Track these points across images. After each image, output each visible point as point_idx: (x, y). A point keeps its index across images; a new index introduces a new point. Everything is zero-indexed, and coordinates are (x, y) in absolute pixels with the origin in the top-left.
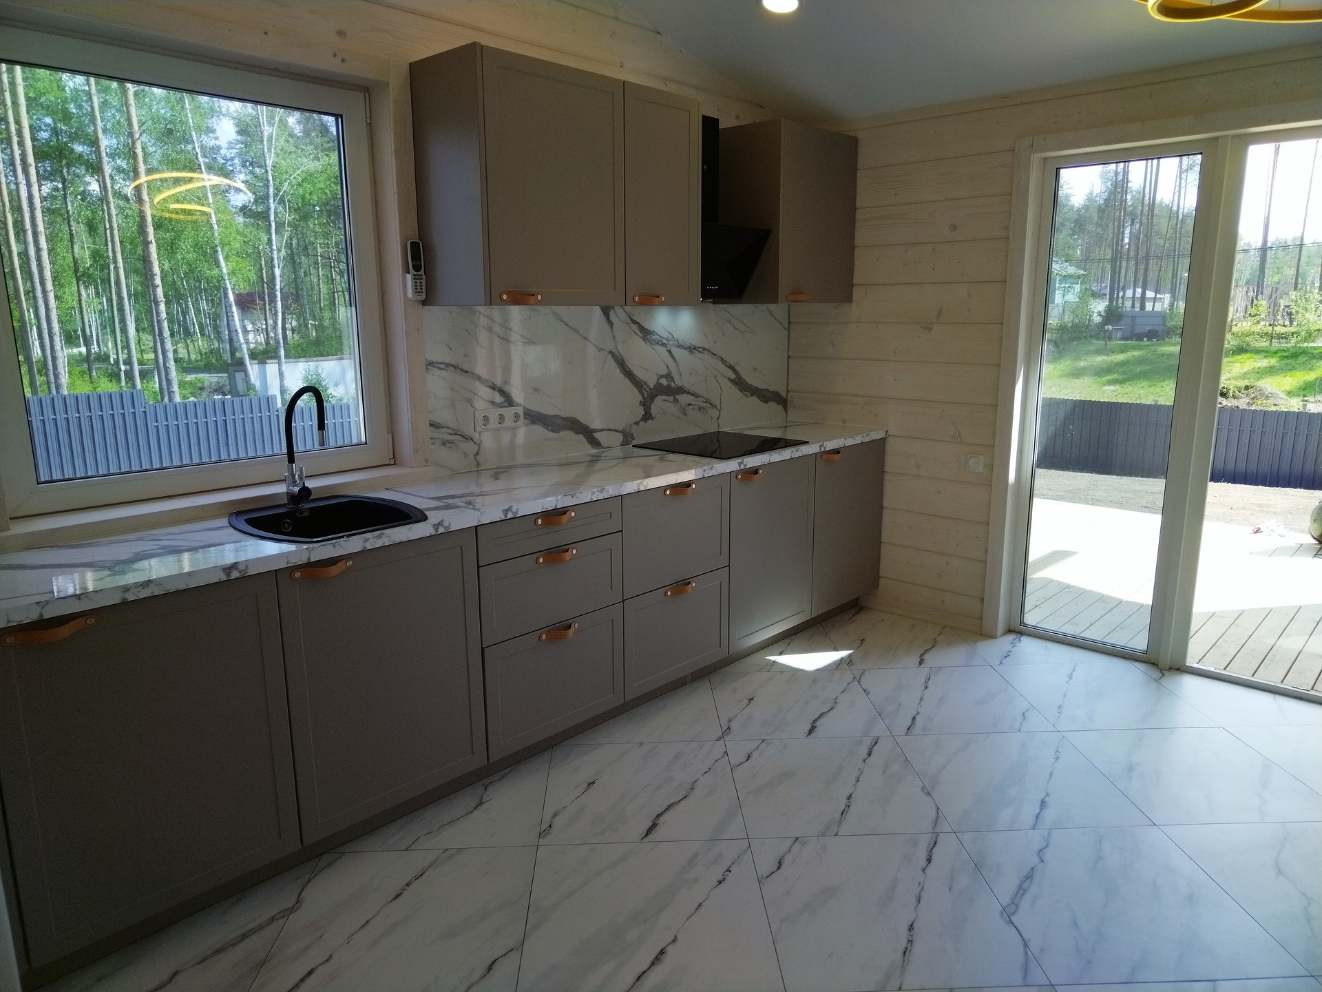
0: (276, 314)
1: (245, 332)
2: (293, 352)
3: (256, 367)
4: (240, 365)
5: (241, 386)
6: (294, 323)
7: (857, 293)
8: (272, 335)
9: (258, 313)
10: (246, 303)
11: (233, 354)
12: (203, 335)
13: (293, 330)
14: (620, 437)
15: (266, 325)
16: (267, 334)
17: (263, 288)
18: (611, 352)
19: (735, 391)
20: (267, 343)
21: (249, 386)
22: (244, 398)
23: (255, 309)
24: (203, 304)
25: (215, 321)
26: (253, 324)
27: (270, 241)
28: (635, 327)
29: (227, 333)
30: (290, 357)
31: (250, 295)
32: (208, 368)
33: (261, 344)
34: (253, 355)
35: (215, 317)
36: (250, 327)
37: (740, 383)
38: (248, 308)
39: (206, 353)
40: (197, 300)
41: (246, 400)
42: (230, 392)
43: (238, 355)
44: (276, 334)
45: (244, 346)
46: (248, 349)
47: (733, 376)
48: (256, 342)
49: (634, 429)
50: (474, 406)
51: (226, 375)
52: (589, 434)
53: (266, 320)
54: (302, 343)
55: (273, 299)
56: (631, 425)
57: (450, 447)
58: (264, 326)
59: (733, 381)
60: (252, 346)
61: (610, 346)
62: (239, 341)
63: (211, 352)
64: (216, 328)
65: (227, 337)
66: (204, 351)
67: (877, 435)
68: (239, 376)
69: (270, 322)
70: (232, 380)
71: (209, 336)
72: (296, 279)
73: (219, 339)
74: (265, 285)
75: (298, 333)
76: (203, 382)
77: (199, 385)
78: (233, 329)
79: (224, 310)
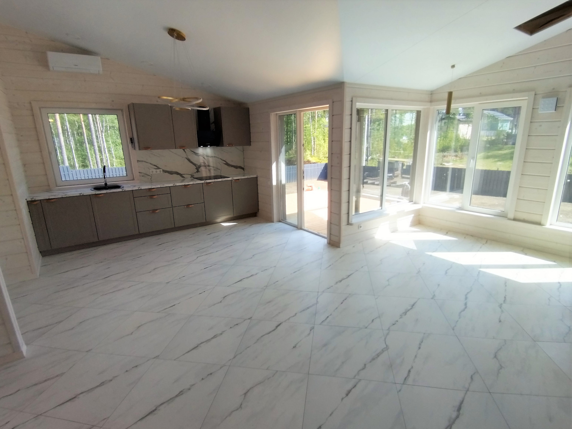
7: (252, 143)
14: (190, 176)
18: (186, 158)
19: (226, 166)
28: (193, 153)
37: (227, 164)
47: (225, 163)
49: (194, 174)
50: (149, 169)
52: (181, 175)
56: (193, 173)
57: (144, 177)
59: (225, 164)
61: (186, 157)
67: (255, 176)
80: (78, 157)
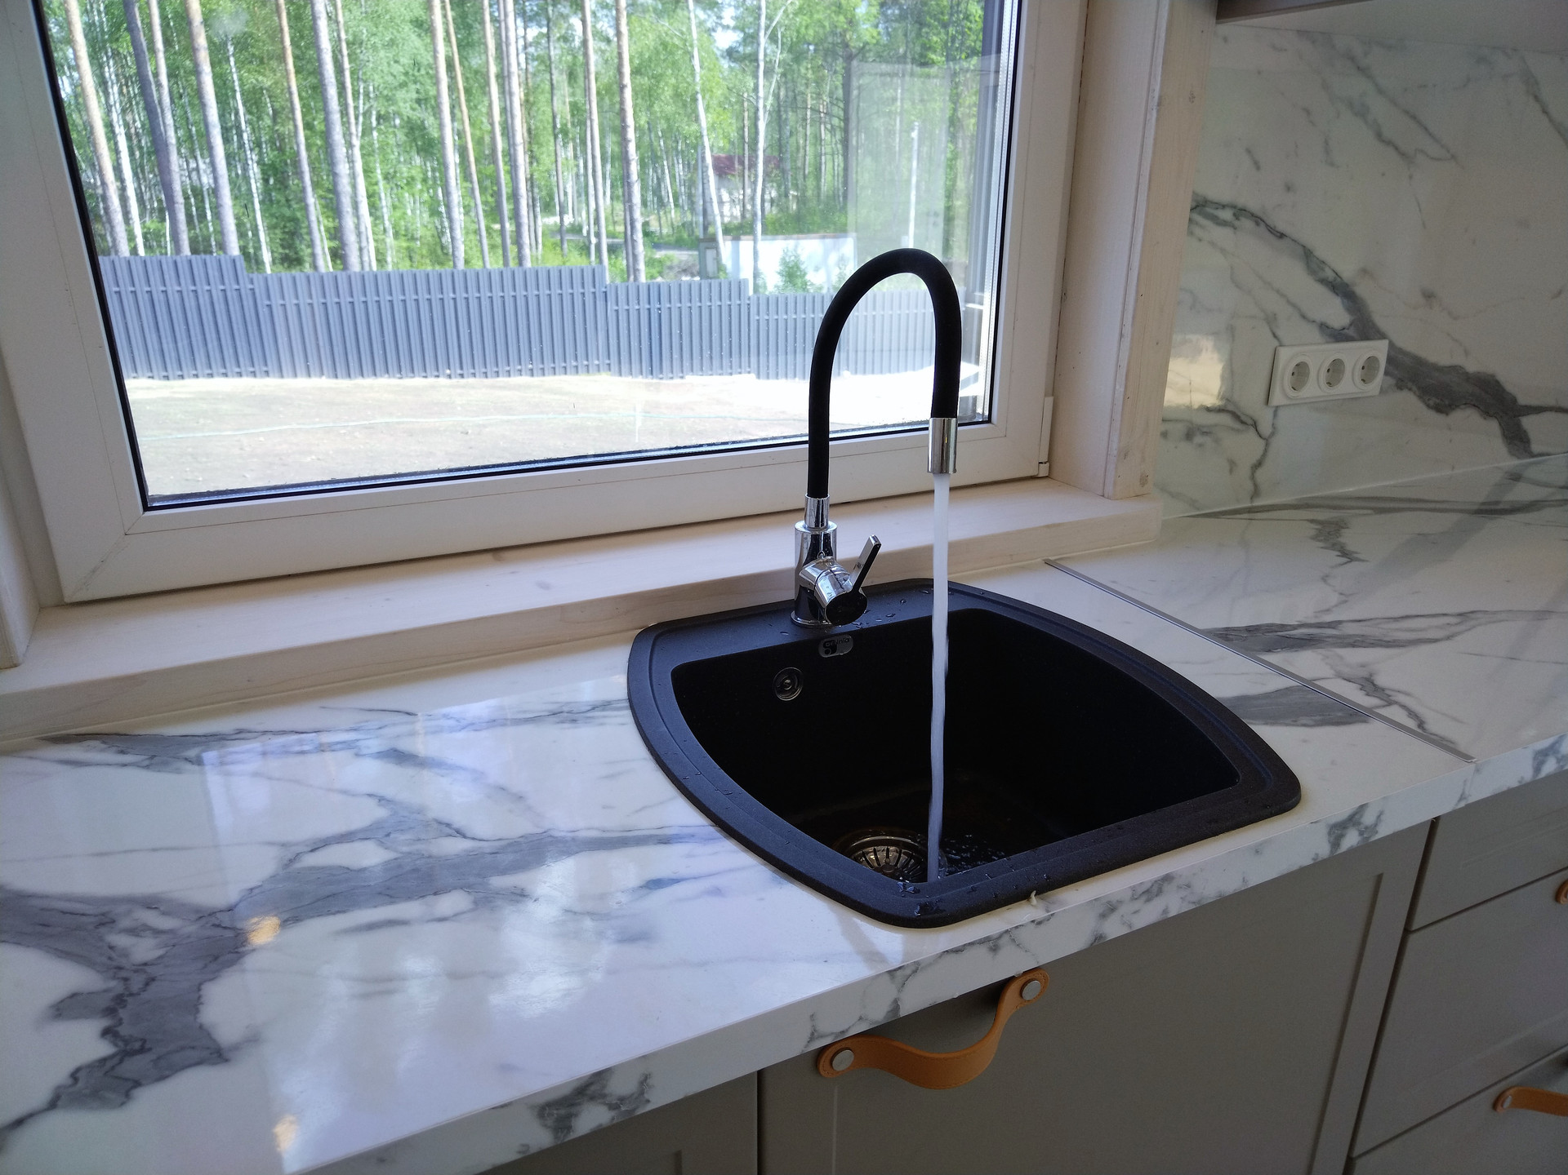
0: (755, 183)
1: (721, 203)
2: (770, 228)
3: (729, 244)
4: (712, 241)
5: (711, 267)
6: (774, 194)
8: (749, 207)
9: (737, 180)
10: (724, 168)
11: (705, 228)
12: (676, 205)
13: (772, 201)
15: (744, 195)
16: (744, 206)
17: (744, 149)
20: (743, 216)
21: (720, 267)
22: (713, 281)
23: (733, 175)
24: (679, 169)
25: (690, 188)
26: (731, 194)
27: (756, 89)
29: (701, 203)
30: (766, 234)
31: (730, 159)
32: (679, 244)
33: (736, 218)
34: (727, 230)
35: (691, 184)
36: (726, 197)
38: (726, 174)
39: (678, 227)
40: (673, 165)
41: (715, 283)
42: (699, 274)
43: (711, 230)
44: (753, 205)
45: (718, 219)
46: (722, 223)
48: (732, 215)
50: (1279, 333)
51: (696, 253)
52: (1512, 419)
53: (744, 188)
54: (780, 218)
55: (753, 165)
57: (1200, 445)
58: (741, 197)
60: (727, 220)
62: (713, 212)
63: (683, 225)
64: (690, 196)
65: (701, 208)
66: (676, 224)
68: (710, 254)
69: (749, 191)
70: (702, 259)
71: (683, 207)
72: (780, 140)
73: (693, 210)
74: (746, 146)
75: (778, 205)
76: (671, 261)
77: (668, 263)
78: (708, 199)
79: (700, 176)
80: (271, 228)
